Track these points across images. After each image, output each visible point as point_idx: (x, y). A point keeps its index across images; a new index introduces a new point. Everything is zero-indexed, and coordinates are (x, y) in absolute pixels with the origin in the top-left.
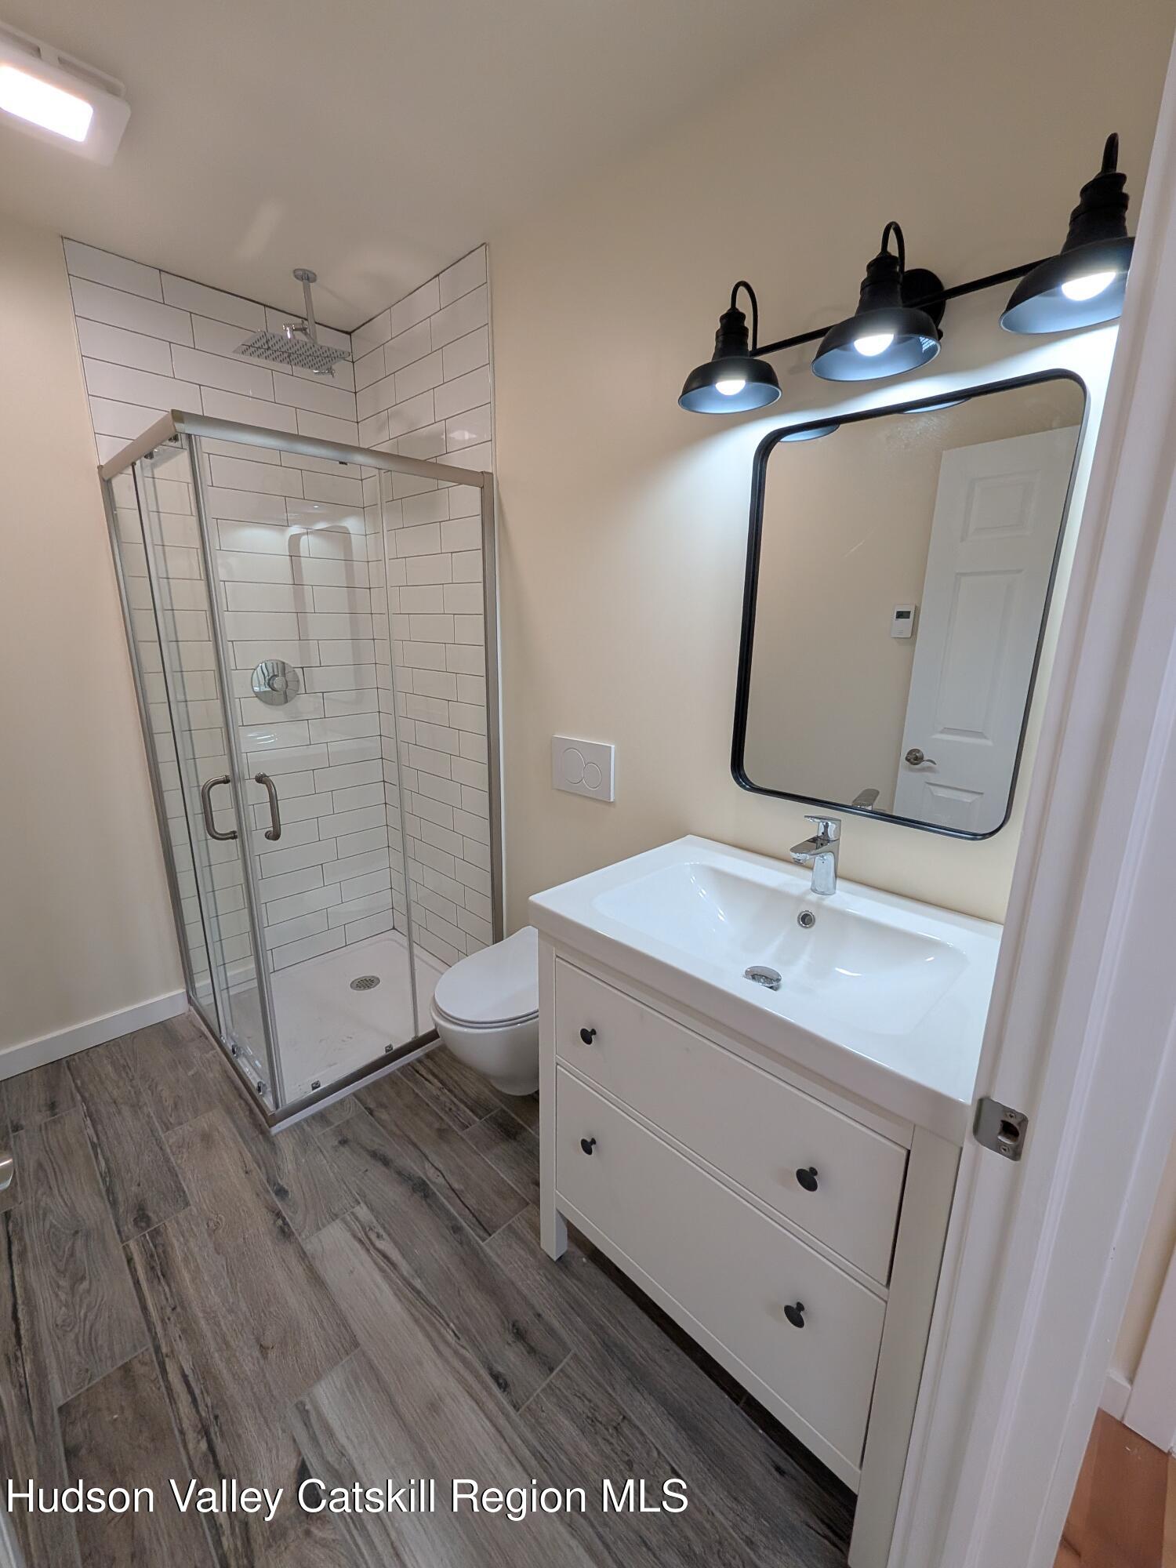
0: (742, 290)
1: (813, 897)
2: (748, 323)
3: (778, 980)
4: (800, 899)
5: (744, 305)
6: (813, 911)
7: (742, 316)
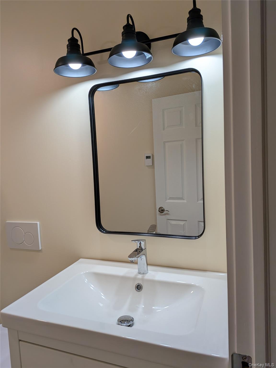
0: (75, 31)
1: (140, 276)
2: (79, 43)
3: (132, 320)
4: (135, 279)
5: (77, 36)
6: (140, 282)
7: (77, 40)
